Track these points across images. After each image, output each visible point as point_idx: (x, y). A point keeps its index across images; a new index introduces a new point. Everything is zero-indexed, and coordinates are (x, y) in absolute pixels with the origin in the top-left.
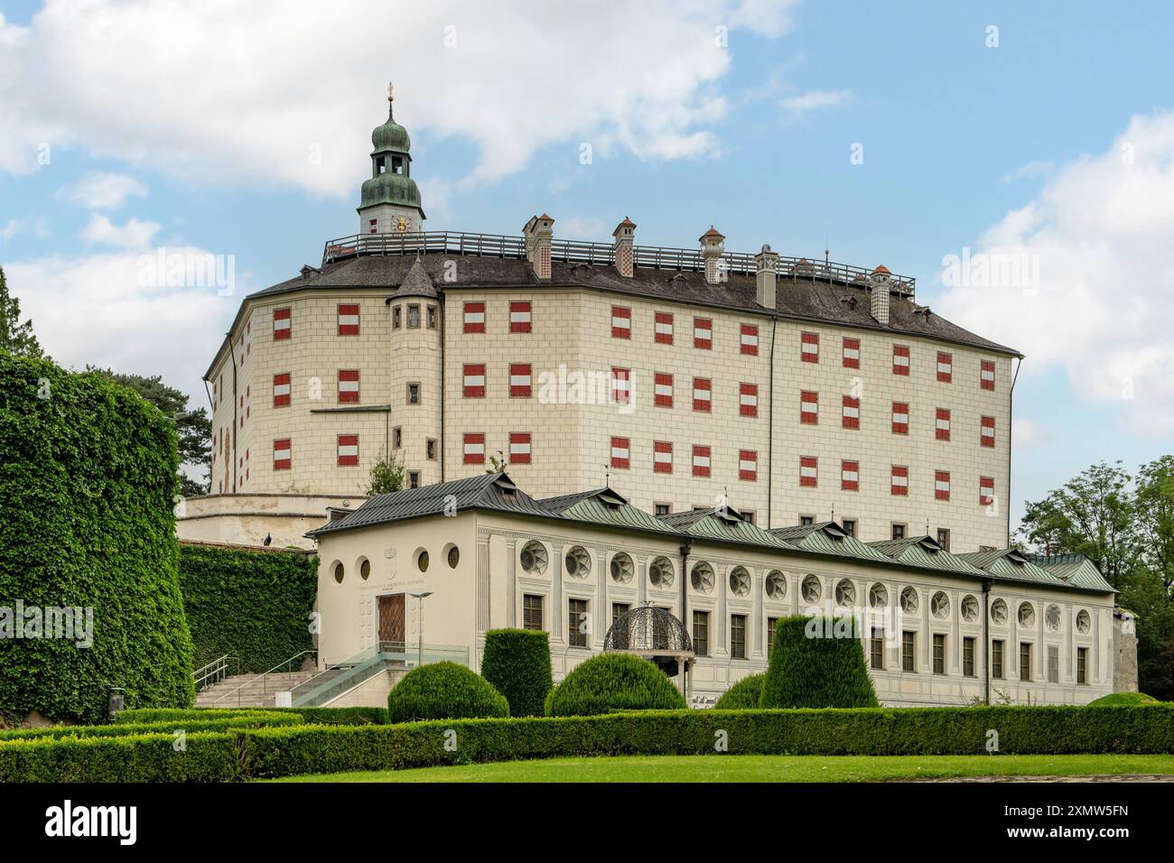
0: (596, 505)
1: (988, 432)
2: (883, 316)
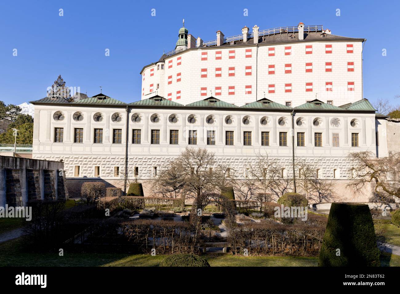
1: (351, 67)
2: (301, 38)
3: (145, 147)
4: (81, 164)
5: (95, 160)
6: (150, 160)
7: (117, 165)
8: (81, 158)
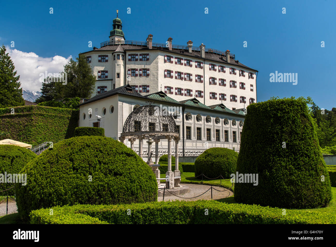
0: (158, 95)
1: (252, 88)
2: (229, 61)
3: (194, 142)
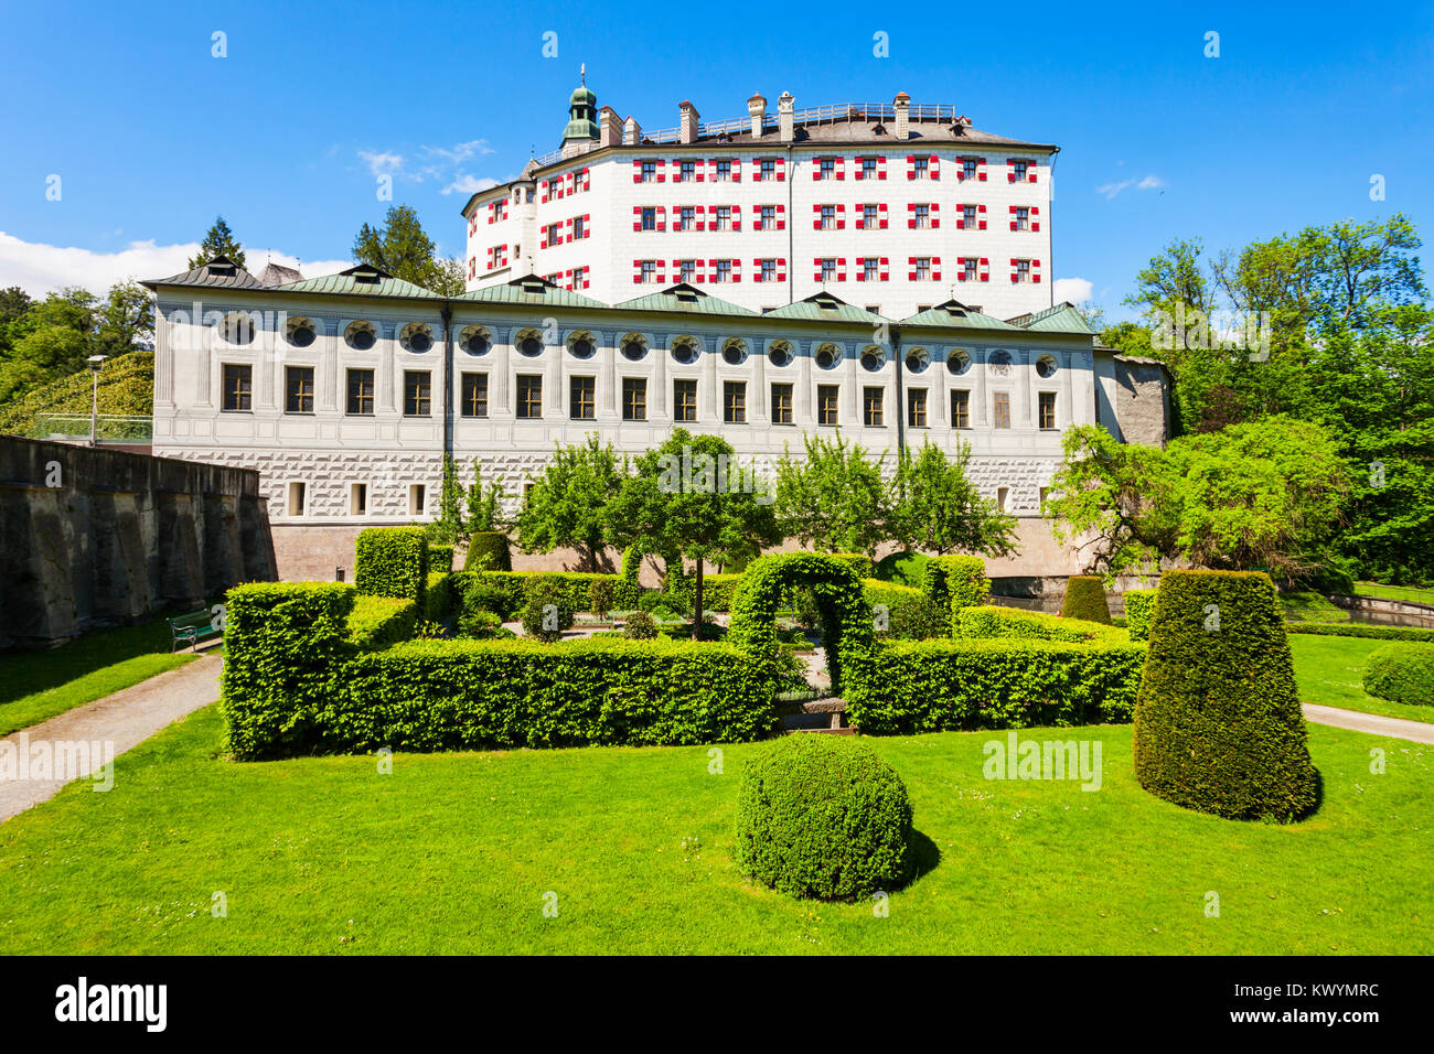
3: (498, 425)
4: (308, 477)
5: (351, 464)
6: (513, 465)
7: (420, 478)
8: (309, 459)
